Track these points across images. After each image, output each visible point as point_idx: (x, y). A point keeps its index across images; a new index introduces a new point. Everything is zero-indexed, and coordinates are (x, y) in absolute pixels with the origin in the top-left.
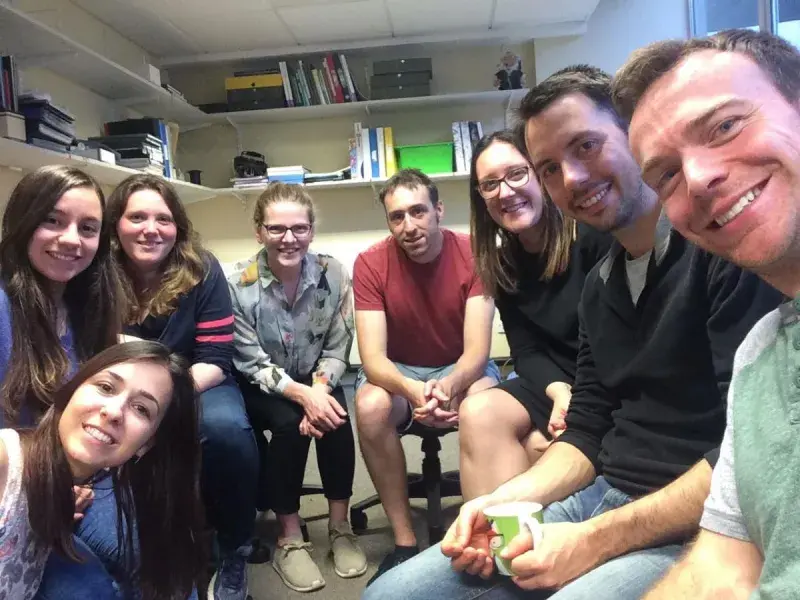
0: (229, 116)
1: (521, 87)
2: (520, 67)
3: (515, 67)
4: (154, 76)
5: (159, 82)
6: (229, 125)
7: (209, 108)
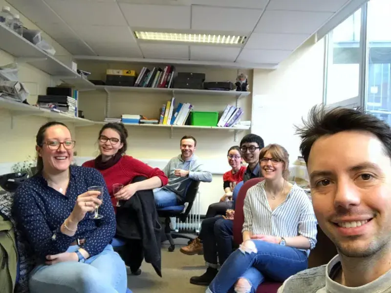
0: (106, 88)
1: (246, 91)
2: (247, 82)
3: (244, 81)
4: (74, 67)
5: (76, 70)
6: (105, 91)
7: (96, 82)
